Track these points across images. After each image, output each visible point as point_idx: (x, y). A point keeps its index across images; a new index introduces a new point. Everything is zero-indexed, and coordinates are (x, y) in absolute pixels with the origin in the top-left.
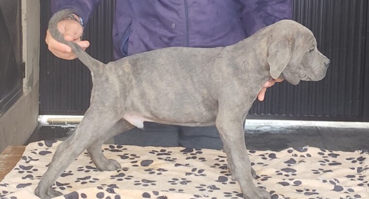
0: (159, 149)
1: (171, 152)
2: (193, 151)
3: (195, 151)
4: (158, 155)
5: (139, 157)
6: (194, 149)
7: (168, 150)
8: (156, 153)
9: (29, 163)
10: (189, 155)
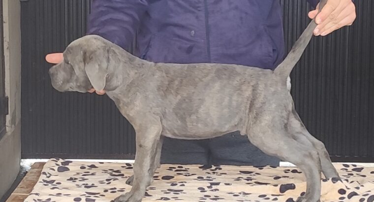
0: (176, 166)
1: (188, 169)
2: (211, 167)
3: (213, 168)
4: (176, 171)
5: (158, 173)
6: (213, 166)
7: (185, 167)
8: (174, 170)
9: (50, 178)
10: (208, 171)
